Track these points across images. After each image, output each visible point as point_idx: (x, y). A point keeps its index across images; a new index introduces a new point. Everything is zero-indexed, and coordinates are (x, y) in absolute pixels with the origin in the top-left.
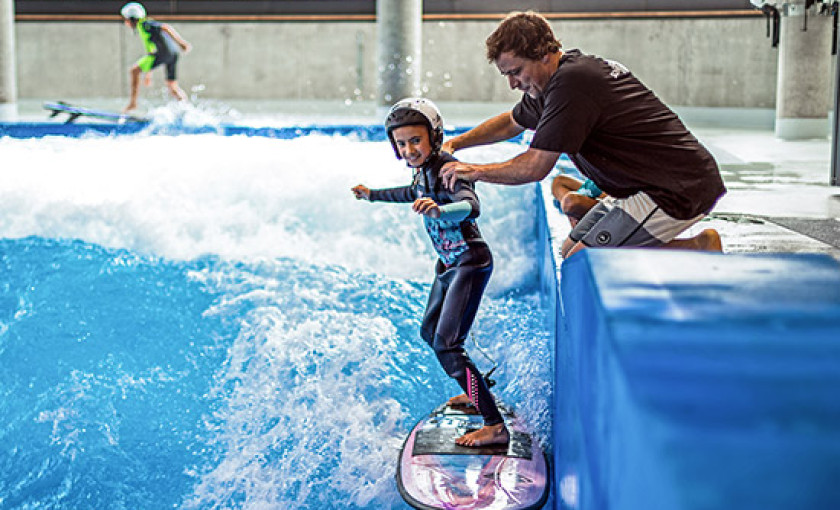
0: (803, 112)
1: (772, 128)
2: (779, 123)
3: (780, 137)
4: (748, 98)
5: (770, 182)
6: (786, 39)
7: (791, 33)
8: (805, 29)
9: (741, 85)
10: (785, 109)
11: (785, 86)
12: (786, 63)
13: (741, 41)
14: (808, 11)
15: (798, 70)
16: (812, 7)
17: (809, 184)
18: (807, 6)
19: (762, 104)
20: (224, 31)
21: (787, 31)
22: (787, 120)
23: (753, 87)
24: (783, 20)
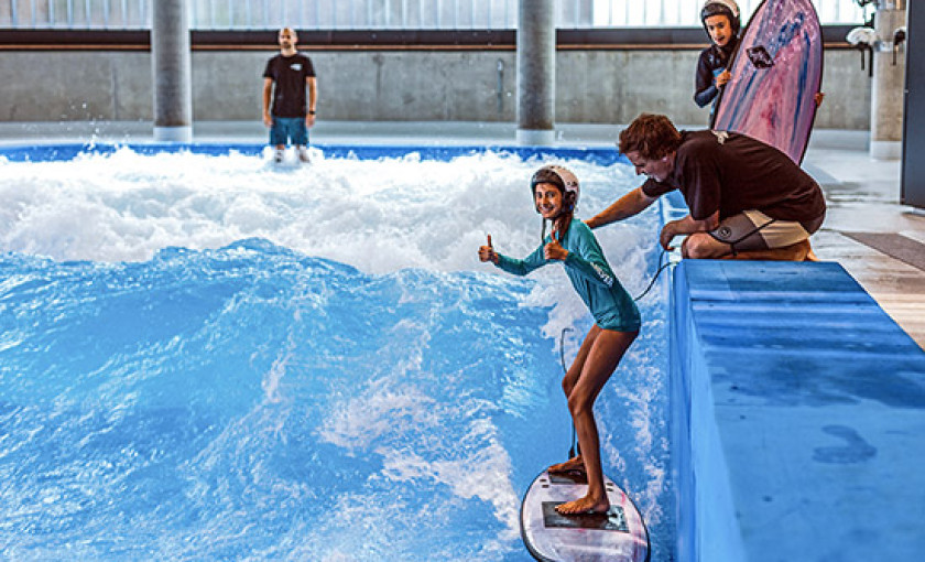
0: (894, 136)
1: (867, 149)
2: (873, 145)
3: (875, 157)
4: (849, 122)
5: (855, 200)
6: (879, 72)
7: (882, 66)
8: (894, 63)
9: (843, 109)
10: (878, 133)
11: (878, 113)
12: (878, 94)
13: (842, 70)
14: (897, 48)
15: (889, 100)
16: (900, 44)
17: (886, 203)
18: (896, 44)
19: (862, 126)
20: (376, 60)
21: (879, 64)
22: (880, 143)
23: (853, 112)
24: (876, 55)
